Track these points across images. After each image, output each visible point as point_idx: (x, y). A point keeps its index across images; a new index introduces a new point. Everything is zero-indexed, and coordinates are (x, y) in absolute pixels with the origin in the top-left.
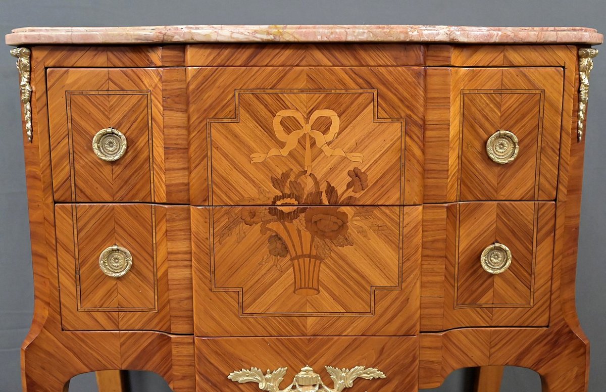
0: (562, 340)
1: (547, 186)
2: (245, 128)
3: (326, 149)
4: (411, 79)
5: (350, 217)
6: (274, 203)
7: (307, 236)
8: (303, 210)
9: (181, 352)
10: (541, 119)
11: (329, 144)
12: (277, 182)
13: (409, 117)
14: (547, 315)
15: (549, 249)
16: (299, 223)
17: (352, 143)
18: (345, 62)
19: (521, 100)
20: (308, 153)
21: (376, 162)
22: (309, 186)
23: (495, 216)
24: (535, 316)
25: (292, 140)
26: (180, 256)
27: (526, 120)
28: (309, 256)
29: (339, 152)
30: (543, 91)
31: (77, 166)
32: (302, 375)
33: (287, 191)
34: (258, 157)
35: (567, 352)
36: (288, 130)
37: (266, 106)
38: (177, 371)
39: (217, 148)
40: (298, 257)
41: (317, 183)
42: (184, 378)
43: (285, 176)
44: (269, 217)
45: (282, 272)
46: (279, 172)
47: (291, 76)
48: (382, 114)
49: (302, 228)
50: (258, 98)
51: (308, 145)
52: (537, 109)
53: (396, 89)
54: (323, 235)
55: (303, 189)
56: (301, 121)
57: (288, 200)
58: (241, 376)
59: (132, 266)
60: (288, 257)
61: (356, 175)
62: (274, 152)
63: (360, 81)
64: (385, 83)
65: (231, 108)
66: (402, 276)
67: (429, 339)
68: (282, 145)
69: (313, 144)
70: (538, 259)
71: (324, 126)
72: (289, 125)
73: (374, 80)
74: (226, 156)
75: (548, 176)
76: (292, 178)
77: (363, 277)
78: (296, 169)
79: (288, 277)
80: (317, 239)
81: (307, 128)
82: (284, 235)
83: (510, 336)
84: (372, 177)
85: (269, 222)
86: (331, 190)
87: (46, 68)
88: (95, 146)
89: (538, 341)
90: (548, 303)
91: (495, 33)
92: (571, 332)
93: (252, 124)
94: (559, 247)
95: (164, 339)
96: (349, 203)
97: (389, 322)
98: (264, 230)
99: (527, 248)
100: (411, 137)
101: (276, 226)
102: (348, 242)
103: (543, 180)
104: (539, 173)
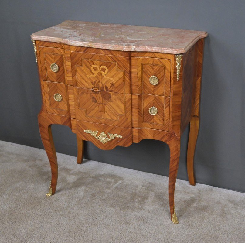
0: (173, 136)
1: (167, 92)
2: (84, 68)
3: (104, 76)
4: (126, 60)
5: (112, 95)
6: (92, 89)
7: (101, 98)
8: (100, 91)
9: (74, 123)
10: (165, 74)
11: (105, 75)
12: (93, 83)
13: (125, 70)
14: (168, 128)
15: (168, 110)
16: (99, 95)
17: (111, 76)
18: (108, 54)
19: (159, 68)
20: (100, 77)
21: (117, 81)
22: (101, 85)
23: (153, 99)
24: (165, 128)
25: (96, 73)
26: (72, 99)
27: (161, 73)
28: (102, 103)
29: (108, 78)
30: (165, 66)
31: (48, 72)
32: (102, 134)
33: (96, 86)
34: (88, 76)
35: (174, 139)
36: (95, 70)
37: (89, 63)
38: (73, 127)
39: (78, 73)
40: (99, 104)
41: (103, 85)
42: (74, 129)
43: (95, 82)
44: (92, 92)
45: (96, 107)
46: (93, 81)
47: (95, 56)
48: (118, 69)
49: (100, 96)
50: (87, 61)
51: (100, 75)
52: (163, 71)
53: (121, 62)
54: (105, 99)
55: (99, 86)
56: (98, 68)
57: (96, 88)
58: (87, 132)
59: (62, 99)
60: (97, 103)
61: (112, 84)
62: (92, 75)
63: (112, 59)
64: (119, 60)
65: (81, 63)
66: (126, 112)
67: (135, 130)
68: (94, 74)
69: (101, 75)
70: (166, 112)
71: (104, 70)
72: (95, 69)
73: (116, 60)
74: (80, 75)
75: (167, 90)
76: (97, 83)
77: (116, 111)
78: (98, 81)
79: (97, 108)
80: (104, 99)
81: (100, 70)
82: (96, 97)
83: (159, 132)
84: (116, 85)
85: (92, 93)
86: (106, 87)
87: (39, 46)
88: (51, 67)
89: (166, 135)
90: (168, 125)
91: (149, 49)
92: (174, 134)
93: (86, 68)
94: (171, 110)
95: (69, 119)
96: (111, 91)
97: (123, 124)
98: (91, 95)
99: (162, 109)
100: (126, 76)
101: (93, 95)
102: (112, 101)
103: (166, 91)
104: (165, 89)
